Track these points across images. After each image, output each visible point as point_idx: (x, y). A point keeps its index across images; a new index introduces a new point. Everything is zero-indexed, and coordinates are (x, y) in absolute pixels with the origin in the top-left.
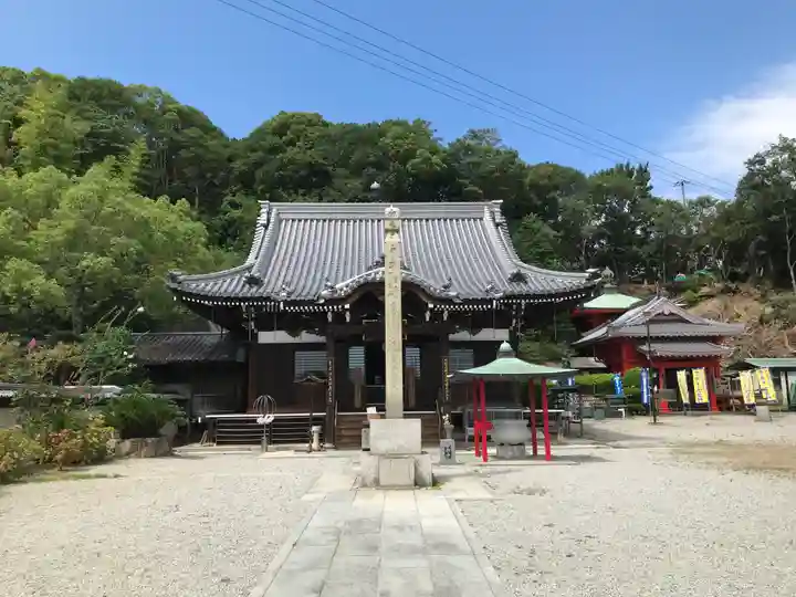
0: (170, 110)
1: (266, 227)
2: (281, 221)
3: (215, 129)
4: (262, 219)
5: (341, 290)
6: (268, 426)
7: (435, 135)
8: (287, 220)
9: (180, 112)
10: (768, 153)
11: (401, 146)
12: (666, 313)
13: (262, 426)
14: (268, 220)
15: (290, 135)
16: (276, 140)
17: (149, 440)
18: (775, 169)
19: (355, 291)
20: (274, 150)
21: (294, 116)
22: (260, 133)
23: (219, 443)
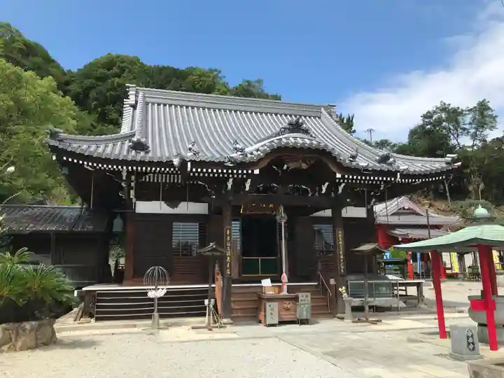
0: (18, 41)
1: (134, 107)
2: (147, 104)
3: (53, 61)
4: (132, 100)
5: (252, 154)
6: (160, 299)
7: (224, 80)
8: (153, 104)
9: (26, 44)
10: (434, 112)
11: (205, 81)
12: (406, 208)
13: (152, 300)
14: (136, 102)
15: (115, 70)
16: (105, 71)
17: (27, 325)
18: (440, 121)
19: (267, 155)
20: (102, 79)
21: (118, 57)
22: (91, 67)
23: (98, 319)
